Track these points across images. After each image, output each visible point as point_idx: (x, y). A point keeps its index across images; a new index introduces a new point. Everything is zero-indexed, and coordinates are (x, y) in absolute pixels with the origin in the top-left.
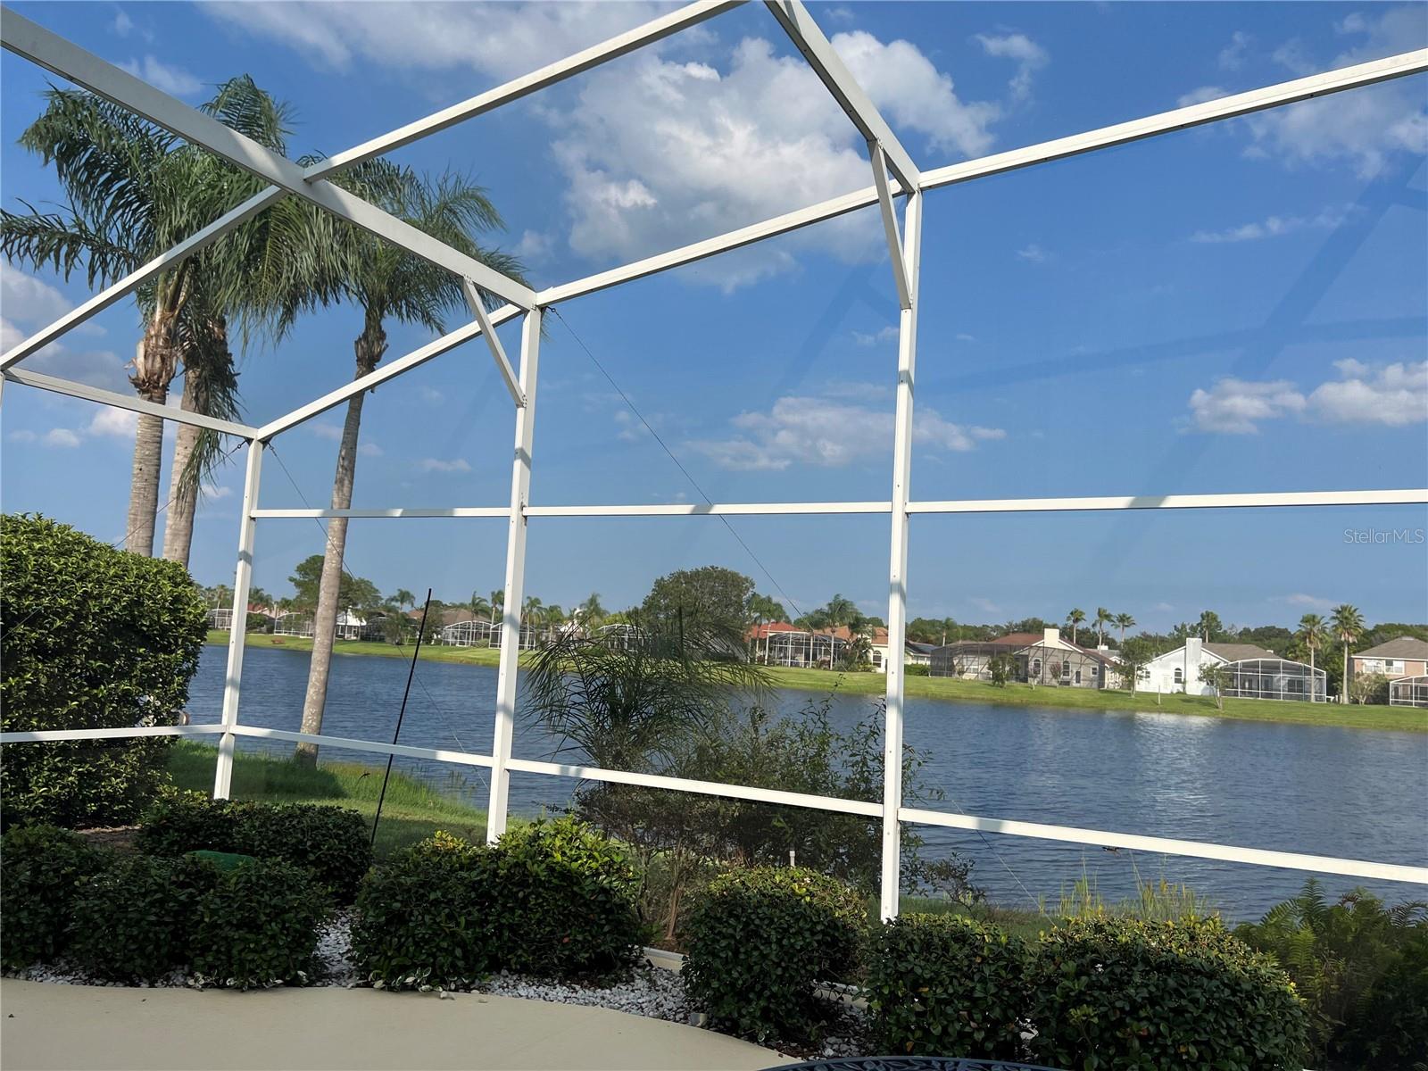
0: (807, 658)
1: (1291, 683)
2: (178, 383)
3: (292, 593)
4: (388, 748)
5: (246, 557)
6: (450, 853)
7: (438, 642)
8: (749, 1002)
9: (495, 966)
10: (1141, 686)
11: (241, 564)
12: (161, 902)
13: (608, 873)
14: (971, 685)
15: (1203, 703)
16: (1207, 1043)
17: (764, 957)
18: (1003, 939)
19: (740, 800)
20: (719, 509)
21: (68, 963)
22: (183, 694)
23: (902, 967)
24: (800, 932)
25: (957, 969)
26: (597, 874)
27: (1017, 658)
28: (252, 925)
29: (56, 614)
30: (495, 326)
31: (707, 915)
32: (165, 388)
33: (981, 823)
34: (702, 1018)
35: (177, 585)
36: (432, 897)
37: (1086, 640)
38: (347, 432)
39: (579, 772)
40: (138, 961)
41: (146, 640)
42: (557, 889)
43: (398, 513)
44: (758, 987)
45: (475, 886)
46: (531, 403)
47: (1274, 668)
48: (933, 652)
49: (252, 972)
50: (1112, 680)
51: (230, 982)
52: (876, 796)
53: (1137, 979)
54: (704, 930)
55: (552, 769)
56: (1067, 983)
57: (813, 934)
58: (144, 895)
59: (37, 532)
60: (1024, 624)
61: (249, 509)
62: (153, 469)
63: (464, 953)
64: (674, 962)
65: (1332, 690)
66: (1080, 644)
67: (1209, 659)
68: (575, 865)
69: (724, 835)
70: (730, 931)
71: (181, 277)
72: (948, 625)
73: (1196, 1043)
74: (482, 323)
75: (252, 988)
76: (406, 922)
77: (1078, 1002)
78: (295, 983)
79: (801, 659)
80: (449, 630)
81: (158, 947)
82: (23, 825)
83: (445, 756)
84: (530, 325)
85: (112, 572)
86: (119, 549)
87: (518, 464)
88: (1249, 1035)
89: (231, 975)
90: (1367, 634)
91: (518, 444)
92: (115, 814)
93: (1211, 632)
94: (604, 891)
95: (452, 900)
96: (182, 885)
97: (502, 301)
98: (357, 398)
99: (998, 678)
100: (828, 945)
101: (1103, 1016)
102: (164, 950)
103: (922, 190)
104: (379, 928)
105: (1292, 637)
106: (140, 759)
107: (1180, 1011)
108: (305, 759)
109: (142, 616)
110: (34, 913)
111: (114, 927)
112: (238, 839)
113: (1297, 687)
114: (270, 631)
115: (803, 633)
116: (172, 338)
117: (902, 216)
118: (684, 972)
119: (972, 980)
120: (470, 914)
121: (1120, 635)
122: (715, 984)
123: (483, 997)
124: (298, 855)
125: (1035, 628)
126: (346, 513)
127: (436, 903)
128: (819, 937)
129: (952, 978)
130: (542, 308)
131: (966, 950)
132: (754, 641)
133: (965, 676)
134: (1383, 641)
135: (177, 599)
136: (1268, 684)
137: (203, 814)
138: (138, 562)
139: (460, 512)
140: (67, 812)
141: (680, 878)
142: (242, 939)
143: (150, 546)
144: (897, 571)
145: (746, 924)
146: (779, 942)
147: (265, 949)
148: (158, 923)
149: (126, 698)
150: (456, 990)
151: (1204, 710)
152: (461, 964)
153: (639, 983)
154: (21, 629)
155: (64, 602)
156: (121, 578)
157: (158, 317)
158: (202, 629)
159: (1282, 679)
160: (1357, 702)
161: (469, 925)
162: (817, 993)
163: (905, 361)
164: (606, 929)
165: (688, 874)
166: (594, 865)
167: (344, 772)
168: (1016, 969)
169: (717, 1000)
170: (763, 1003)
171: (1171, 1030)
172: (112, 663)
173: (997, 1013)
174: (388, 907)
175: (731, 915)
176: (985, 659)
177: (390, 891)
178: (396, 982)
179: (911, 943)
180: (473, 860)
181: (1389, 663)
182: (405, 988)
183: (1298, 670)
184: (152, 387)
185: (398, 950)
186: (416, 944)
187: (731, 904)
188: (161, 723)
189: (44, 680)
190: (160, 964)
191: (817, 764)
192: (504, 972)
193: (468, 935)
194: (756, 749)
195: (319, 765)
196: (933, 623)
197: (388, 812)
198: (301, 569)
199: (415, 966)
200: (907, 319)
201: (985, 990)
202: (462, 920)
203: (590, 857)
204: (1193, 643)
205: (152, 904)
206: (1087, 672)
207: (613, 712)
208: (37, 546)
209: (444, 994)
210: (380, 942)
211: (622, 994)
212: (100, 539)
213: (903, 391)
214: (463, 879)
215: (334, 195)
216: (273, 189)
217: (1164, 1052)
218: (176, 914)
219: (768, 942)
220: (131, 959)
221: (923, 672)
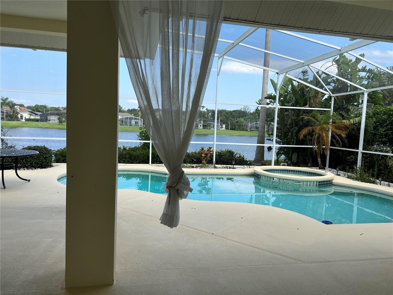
48: (40, 115)
72: (46, 106)
99: (60, 122)
113: (136, 123)
136: (130, 122)
159: (133, 122)
176: (57, 117)
183: (137, 119)
196: (41, 106)
221: (37, 120)
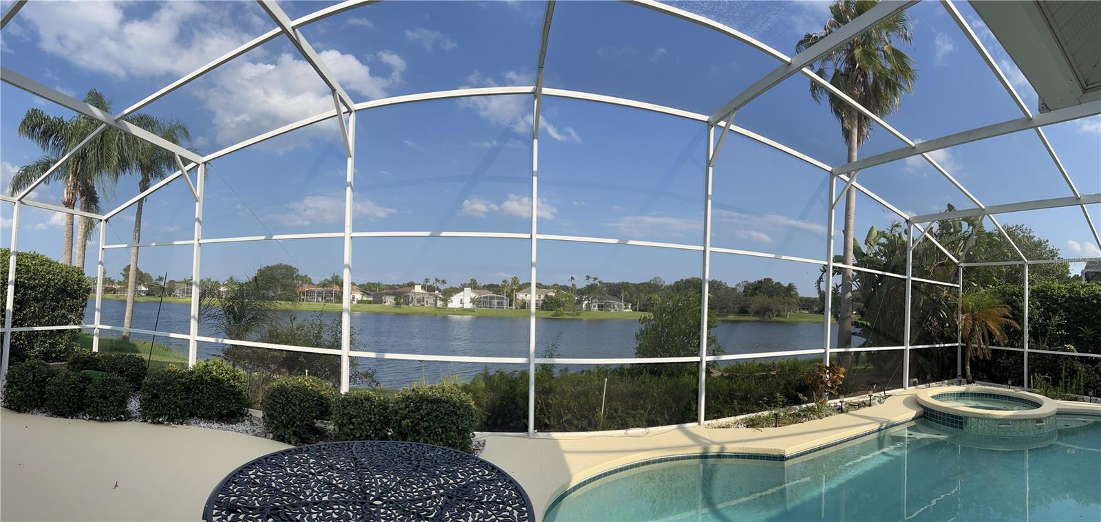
0: (322, 298)
1: (498, 303)
2: (78, 203)
3: (122, 279)
4: (153, 333)
5: (101, 263)
6: (175, 372)
7: (174, 296)
8: (288, 428)
9: (192, 415)
10: (450, 305)
11: (100, 265)
12: (74, 388)
13: (234, 380)
14: (389, 307)
15: (470, 310)
16: (444, 427)
17: (294, 411)
18: (382, 398)
19: (286, 351)
20: (275, 237)
21: (45, 409)
22: (82, 314)
23: (346, 412)
24: (307, 400)
25: (366, 411)
26: (229, 380)
27: (406, 296)
28: (104, 397)
29: (40, 286)
30: (187, 171)
31: (271, 395)
32: (74, 204)
33: (377, 355)
34: (271, 435)
35: (79, 275)
36: (168, 388)
37: (430, 289)
38: (137, 217)
39: (222, 341)
40: (67, 409)
41: (70, 295)
42: (214, 386)
43: (154, 244)
44: (291, 423)
45: (184, 384)
46: (201, 200)
47: (493, 298)
48: (374, 295)
49: (105, 415)
50: (440, 303)
51: (98, 418)
52: (339, 347)
53: (424, 407)
54: (271, 401)
55: (212, 340)
56: (401, 411)
57: (313, 401)
58: (69, 385)
59: (34, 258)
60: (408, 284)
61: (102, 246)
62: (71, 234)
63: (180, 409)
64: (258, 414)
65: (510, 305)
66: (428, 291)
67: (473, 295)
68: (221, 376)
69: (281, 365)
70: (281, 401)
71: (78, 163)
72: (379, 284)
73: (441, 427)
74: (182, 171)
75: (105, 421)
76: (159, 398)
77: (405, 417)
78: (120, 419)
79: (320, 299)
80: (177, 291)
81: (74, 404)
82: (30, 359)
83: (172, 335)
84: (201, 170)
85: (58, 271)
86: (60, 262)
87: (197, 223)
88: (457, 421)
89: (98, 415)
90: (521, 286)
91: (197, 217)
92: (61, 357)
93: (474, 285)
94: (232, 386)
95: (175, 390)
96: (81, 382)
97: (190, 162)
98: (141, 201)
99: (398, 304)
100: (319, 405)
101: (412, 422)
102: (76, 405)
103: (356, 111)
104: (149, 400)
105: (500, 287)
106: (69, 338)
107: (436, 417)
108: (126, 339)
109: (68, 286)
110: (34, 391)
111: (59, 396)
112: (100, 366)
113: (500, 304)
114: (114, 293)
115: (321, 289)
116: (75, 186)
117: (347, 122)
118: (263, 417)
119: (370, 414)
120: (182, 395)
121: (442, 287)
122: (276, 422)
123: (187, 427)
124: (121, 372)
125: (412, 285)
126: (138, 245)
127: (169, 390)
128: (315, 402)
129: (364, 414)
130: (205, 163)
131: (369, 403)
132: (300, 293)
133: (386, 304)
134: (525, 288)
135: (79, 280)
136: (490, 303)
137: (89, 357)
138: (66, 267)
139: (176, 243)
140: (46, 356)
141: (263, 382)
142: (101, 402)
143: (71, 262)
144: (347, 259)
145: (287, 398)
146: (299, 405)
147: (109, 407)
148: (73, 396)
149: (64, 316)
150: (178, 424)
151: (470, 313)
152: (179, 414)
153: (247, 422)
154: (30, 292)
155: (43, 282)
156: (61, 273)
157: (70, 179)
158: (88, 291)
159: (495, 302)
160: (517, 308)
161: (181, 399)
162: (316, 425)
163: (349, 178)
164: (233, 401)
165: (267, 380)
166: (228, 376)
167: (139, 343)
168: (386, 409)
169: (277, 428)
170: (294, 429)
171: (434, 424)
172: (58, 303)
173: (379, 426)
174: (152, 392)
175: (281, 395)
176: (393, 297)
177: (153, 386)
178: (156, 421)
179: (349, 402)
180: (183, 376)
181: (526, 295)
182: (159, 423)
183: (501, 298)
184: (69, 204)
185: (156, 408)
186: (162, 406)
187: (281, 391)
188: (76, 324)
189: (37, 309)
190: (74, 410)
191: (318, 337)
192: (195, 418)
193: (181, 403)
194: (292, 331)
195: (131, 340)
196: (374, 284)
197: (155, 358)
198: (124, 270)
199: (163, 414)
200: (350, 161)
201: (375, 418)
202: (179, 397)
203: (227, 373)
204: (467, 290)
205: (71, 388)
206: (431, 301)
207: (234, 318)
208: (34, 262)
209: (173, 425)
210: (149, 405)
211: (240, 426)
212: (54, 259)
213: (349, 189)
214: (179, 381)
215: (125, 125)
216: (104, 125)
217: (432, 433)
218: (80, 392)
219: (295, 405)
220: (65, 408)
221: (370, 302)
